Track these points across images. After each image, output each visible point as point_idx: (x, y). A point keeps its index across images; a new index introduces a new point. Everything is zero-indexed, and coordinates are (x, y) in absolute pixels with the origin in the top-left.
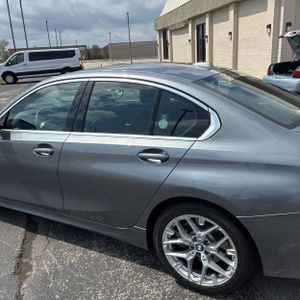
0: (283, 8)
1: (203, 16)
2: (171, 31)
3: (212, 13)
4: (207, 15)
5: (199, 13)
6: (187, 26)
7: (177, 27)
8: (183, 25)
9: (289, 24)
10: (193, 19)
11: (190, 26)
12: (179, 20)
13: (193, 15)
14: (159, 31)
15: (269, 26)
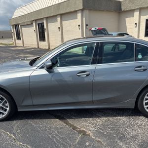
0: (84, 19)
1: (43, 19)
2: (21, 26)
3: (47, 18)
4: (45, 19)
5: (39, 18)
6: (32, 24)
7: (25, 24)
9: (87, 25)
10: (36, 20)
11: (34, 23)
12: (27, 20)
13: (36, 18)
14: (13, 25)
15: (79, 26)
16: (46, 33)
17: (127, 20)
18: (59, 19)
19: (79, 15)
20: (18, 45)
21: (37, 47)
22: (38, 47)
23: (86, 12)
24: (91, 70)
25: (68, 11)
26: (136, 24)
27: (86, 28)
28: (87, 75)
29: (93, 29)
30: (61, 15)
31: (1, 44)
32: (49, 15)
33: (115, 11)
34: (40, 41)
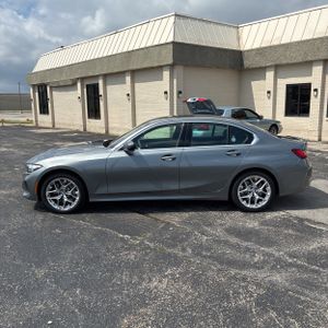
1: (97, 77)
2: (51, 87)
3: (105, 76)
4: (101, 77)
5: (91, 74)
6: (74, 84)
8: (70, 83)
9: (180, 92)
10: (82, 79)
11: (79, 84)
12: (65, 78)
13: (83, 75)
14: (34, 86)
15: (166, 93)
16: (102, 103)
17: (255, 84)
18: (128, 79)
19: (166, 74)
20: (40, 125)
21: (82, 130)
22: (85, 129)
23: (179, 70)
24: (177, 154)
25: (145, 65)
26: (269, 92)
27: (178, 97)
28: (174, 159)
29: (189, 100)
30: (133, 73)
31: (3, 121)
32: (110, 71)
33: (232, 68)
34: (89, 117)
